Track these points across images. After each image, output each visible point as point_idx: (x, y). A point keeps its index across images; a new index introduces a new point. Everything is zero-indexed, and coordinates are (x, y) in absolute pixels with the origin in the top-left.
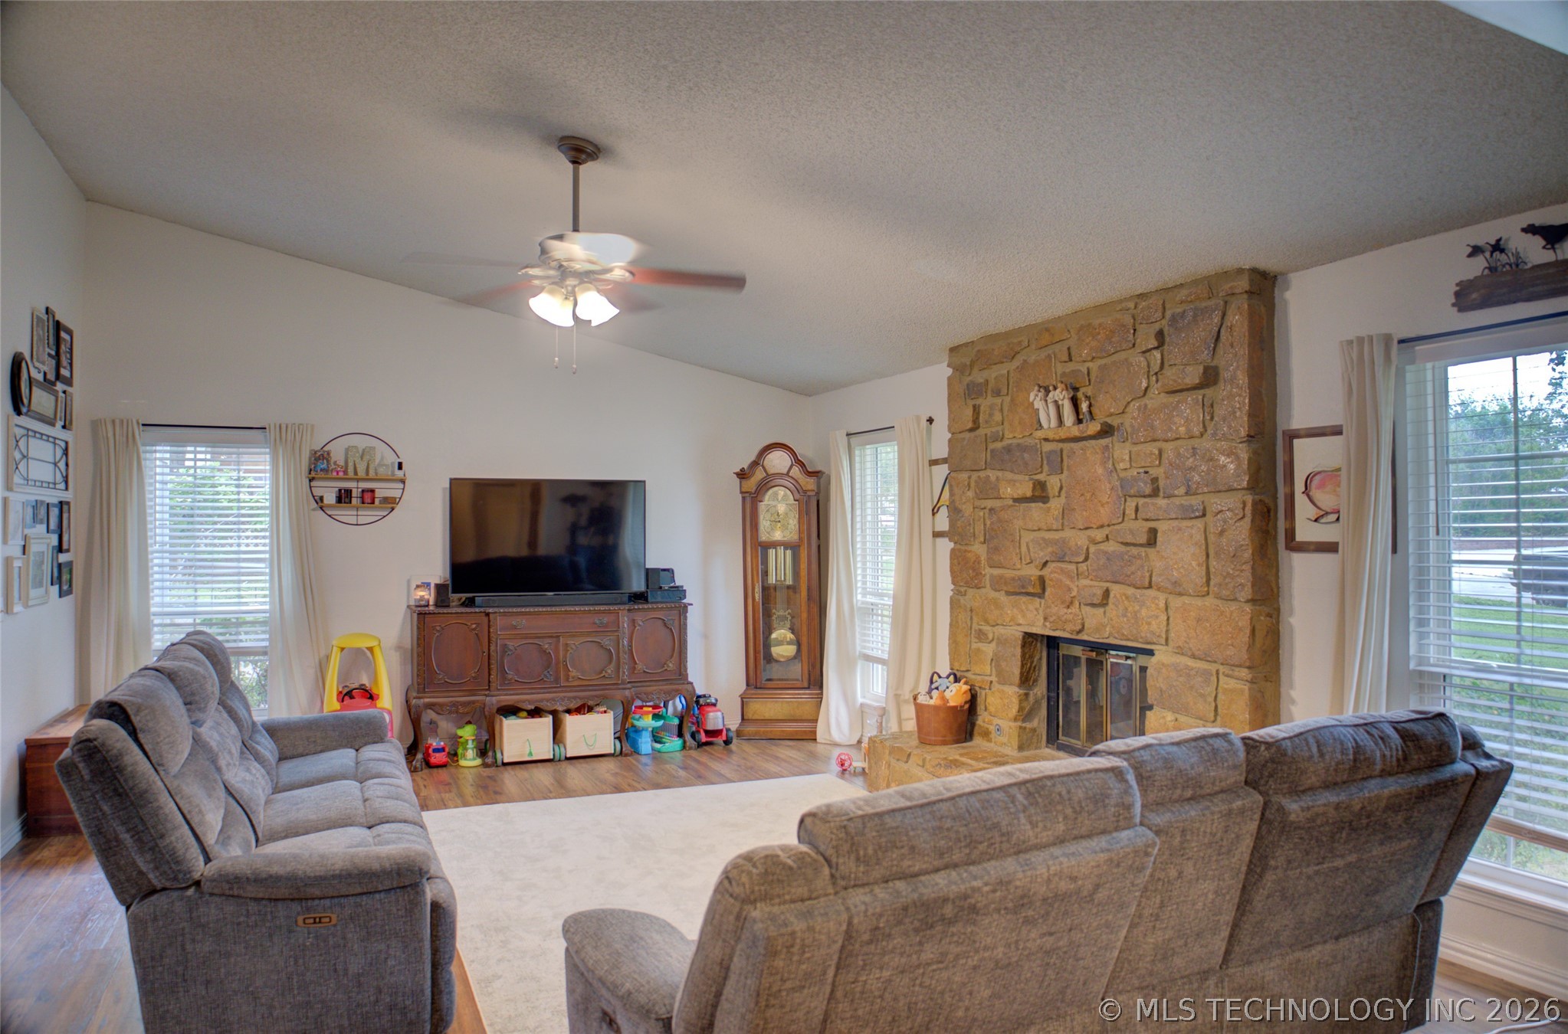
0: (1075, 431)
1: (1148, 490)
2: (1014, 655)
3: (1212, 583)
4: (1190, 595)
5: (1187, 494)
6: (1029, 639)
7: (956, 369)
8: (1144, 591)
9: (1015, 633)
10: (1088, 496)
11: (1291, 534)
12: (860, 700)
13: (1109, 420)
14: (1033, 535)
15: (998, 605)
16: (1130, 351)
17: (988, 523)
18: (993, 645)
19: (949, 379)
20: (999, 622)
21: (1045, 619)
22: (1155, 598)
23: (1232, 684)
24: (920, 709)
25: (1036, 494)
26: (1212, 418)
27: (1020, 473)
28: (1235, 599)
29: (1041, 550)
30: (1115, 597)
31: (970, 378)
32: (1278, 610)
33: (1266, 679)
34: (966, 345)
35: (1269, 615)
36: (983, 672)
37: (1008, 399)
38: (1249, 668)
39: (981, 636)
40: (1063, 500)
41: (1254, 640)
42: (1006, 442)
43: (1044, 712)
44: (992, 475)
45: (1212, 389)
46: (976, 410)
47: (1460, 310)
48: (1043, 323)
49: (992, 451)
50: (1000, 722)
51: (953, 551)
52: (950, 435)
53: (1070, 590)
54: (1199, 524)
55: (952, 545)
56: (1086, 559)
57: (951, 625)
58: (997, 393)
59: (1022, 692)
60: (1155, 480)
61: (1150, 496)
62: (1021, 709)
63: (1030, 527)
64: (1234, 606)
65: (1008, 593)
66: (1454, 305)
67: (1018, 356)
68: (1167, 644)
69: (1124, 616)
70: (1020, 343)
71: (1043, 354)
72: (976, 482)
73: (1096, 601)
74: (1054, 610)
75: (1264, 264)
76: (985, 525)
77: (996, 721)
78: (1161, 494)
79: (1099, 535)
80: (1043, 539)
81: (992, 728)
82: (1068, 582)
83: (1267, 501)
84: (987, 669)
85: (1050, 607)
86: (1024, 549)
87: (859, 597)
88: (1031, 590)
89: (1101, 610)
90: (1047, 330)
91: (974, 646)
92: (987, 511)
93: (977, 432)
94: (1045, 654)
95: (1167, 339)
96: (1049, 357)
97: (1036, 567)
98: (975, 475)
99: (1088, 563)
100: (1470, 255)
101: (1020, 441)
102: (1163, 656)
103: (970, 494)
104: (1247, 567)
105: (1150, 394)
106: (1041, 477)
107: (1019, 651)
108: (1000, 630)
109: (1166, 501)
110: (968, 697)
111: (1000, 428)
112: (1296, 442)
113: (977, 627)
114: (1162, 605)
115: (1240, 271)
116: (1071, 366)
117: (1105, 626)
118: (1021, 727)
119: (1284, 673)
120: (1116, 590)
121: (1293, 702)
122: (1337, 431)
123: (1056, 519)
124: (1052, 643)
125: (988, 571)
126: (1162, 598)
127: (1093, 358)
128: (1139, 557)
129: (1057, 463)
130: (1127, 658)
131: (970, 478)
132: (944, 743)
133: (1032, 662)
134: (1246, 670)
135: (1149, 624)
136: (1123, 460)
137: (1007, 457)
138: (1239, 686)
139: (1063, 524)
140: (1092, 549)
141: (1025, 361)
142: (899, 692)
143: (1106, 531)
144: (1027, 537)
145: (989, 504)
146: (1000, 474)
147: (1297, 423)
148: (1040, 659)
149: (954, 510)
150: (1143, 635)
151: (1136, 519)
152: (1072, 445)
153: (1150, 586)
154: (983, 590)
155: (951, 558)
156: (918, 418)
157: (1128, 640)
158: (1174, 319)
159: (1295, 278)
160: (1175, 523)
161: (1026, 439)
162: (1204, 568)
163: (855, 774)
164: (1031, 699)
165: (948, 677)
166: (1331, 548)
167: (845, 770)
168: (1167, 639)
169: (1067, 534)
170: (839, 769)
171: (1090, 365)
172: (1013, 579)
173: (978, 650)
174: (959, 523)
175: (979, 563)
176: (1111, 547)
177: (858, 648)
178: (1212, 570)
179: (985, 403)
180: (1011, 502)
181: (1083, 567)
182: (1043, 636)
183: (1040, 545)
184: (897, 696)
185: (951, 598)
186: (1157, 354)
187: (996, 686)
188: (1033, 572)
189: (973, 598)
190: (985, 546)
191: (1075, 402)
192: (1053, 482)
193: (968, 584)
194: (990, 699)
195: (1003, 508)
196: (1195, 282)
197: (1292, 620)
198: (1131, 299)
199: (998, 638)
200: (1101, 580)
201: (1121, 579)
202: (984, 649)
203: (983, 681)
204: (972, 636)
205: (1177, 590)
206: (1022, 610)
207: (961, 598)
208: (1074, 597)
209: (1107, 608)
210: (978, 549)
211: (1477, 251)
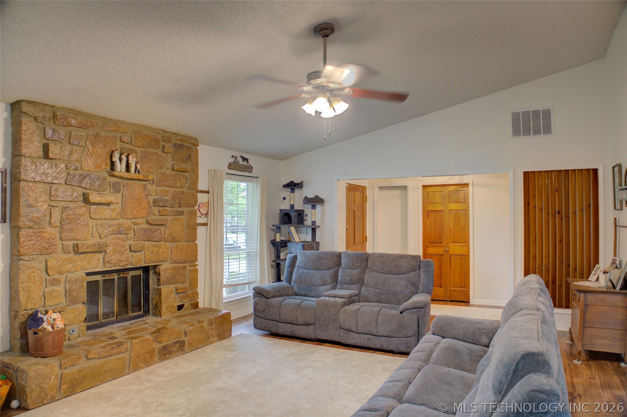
3: (186, 237)
4: (178, 242)
5: (179, 207)
8: (159, 242)
9: (82, 274)
16: (157, 150)
17: (63, 215)
18: (63, 285)
22: (165, 244)
23: (192, 268)
27: (93, 189)
36: (57, 303)
37: (84, 149)
39: (54, 282)
40: (119, 205)
42: (82, 172)
45: (188, 173)
47: (229, 168)
53: (124, 246)
54: (183, 217)
60: (168, 201)
61: (164, 207)
66: (228, 166)
67: (92, 129)
69: (152, 253)
70: (95, 122)
74: (113, 257)
76: (60, 216)
77: (70, 327)
78: (169, 206)
80: (107, 224)
84: (62, 300)
89: (140, 253)
91: (48, 289)
92: (61, 208)
95: (173, 151)
99: (133, 233)
100: (232, 157)
103: (46, 197)
104: (196, 231)
106: (107, 193)
107: (85, 284)
108: (69, 276)
109: (170, 209)
114: (168, 246)
115: (196, 139)
116: (129, 146)
117: (142, 259)
120: (147, 244)
123: (117, 214)
125: (60, 243)
127: (141, 147)
128: (158, 230)
129: (118, 188)
131: (45, 187)
134: (196, 263)
135: (163, 254)
136: (153, 192)
138: (195, 268)
139: (121, 217)
140: (136, 228)
141: (98, 133)
143: (143, 219)
145: (64, 204)
146: (75, 188)
151: (158, 215)
152: (128, 181)
153: (162, 241)
154: (55, 254)
157: (154, 262)
166: (206, 224)
168: (170, 259)
169: (121, 221)
175: (54, 239)
176: (145, 226)
180: (84, 204)
181: (130, 235)
183: (104, 226)
186: (169, 155)
187: (69, 308)
189: (46, 260)
190: (57, 229)
193: (41, 253)
195: (77, 207)
196: (183, 136)
198: (160, 130)
199: (69, 280)
200: (141, 240)
201: (151, 239)
202: (57, 289)
203: (62, 307)
204: (45, 284)
205: (174, 240)
206: (89, 261)
207: (32, 262)
208: (127, 249)
209: (143, 252)
210: (52, 230)
211: (233, 157)
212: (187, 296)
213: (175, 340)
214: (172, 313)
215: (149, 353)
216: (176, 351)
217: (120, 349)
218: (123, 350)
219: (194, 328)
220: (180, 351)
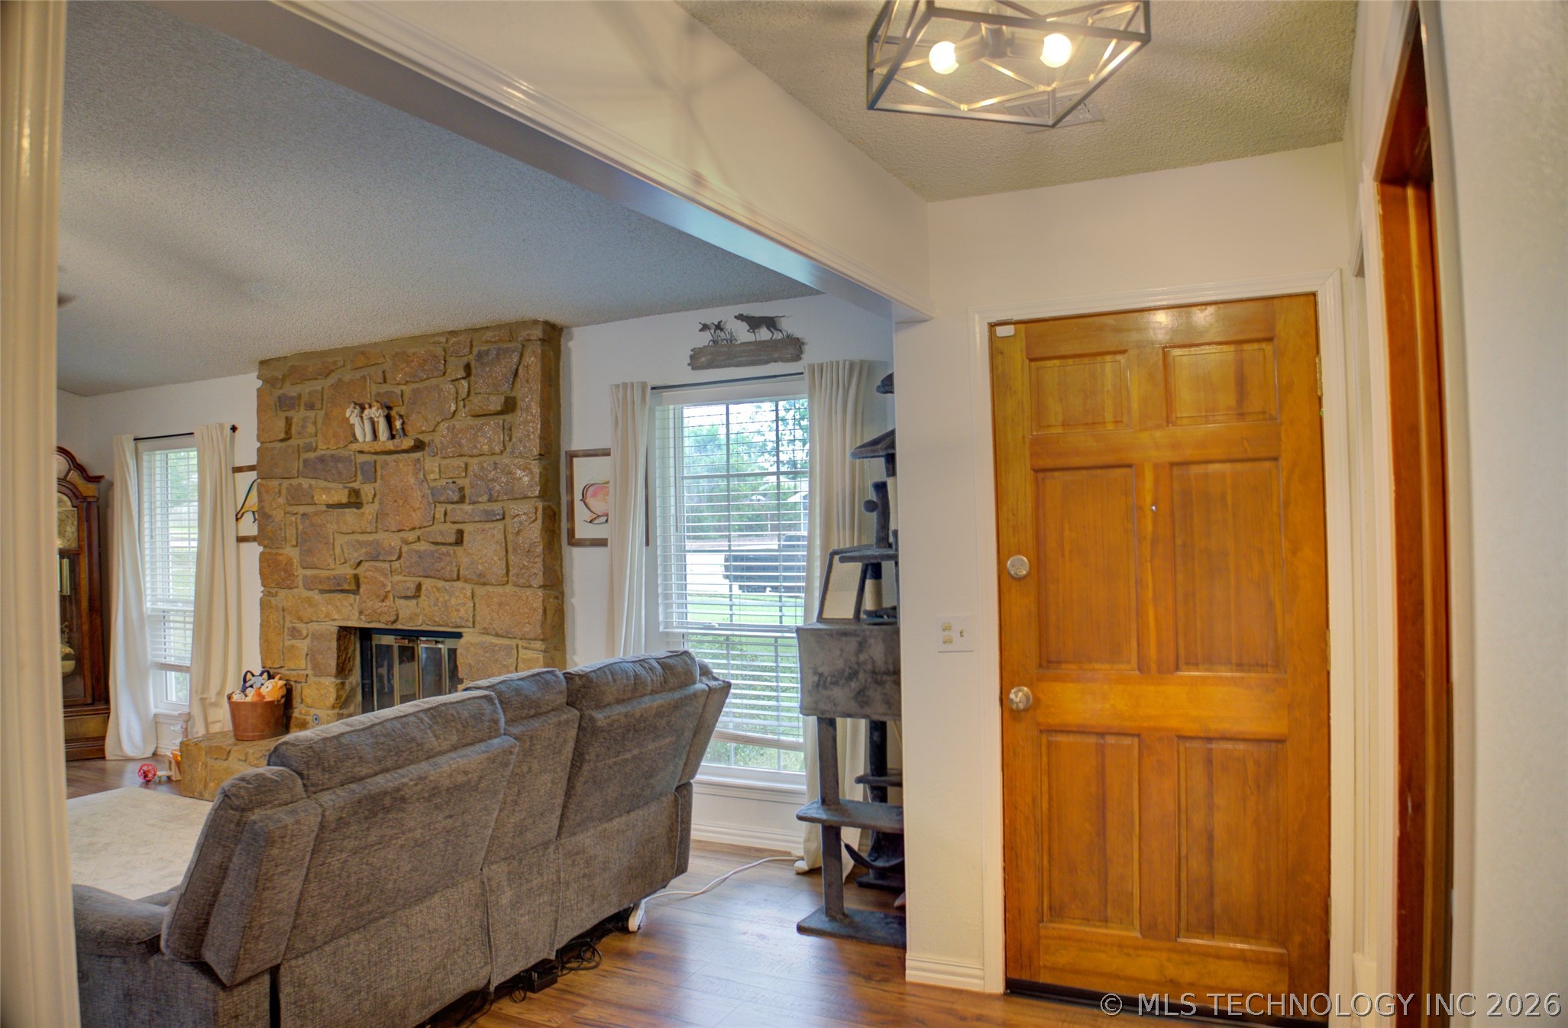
0: (390, 445)
1: (456, 498)
2: (329, 648)
3: (511, 574)
4: (493, 585)
5: (489, 501)
6: (344, 632)
7: (266, 381)
8: (453, 583)
9: (331, 628)
10: (401, 502)
11: (571, 532)
12: (153, 710)
13: (421, 437)
14: (347, 538)
15: (309, 601)
16: (440, 379)
17: (300, 527)
18: (308, 640)
19: (259, 390)
20: (314, 619)
21: (361, 613)
22: (463, 588)
23: (530, 654)
24: (235, 707)
25: (352, 500)
26: (510, 440)
27: (334, 481)
28: (530, 586)
29: (356, 551)
30: (427, 589)
31: (281, 391)
32: (562, 593)
33: (556, 648)
34: (278, 359)
35: (556, 598)
36: (298, 665)
37: (321, 414)
38: (542, 640)
39: (295, 633)
40: (376, 506)
41: (545, 618)
42: (319, 453)
43: (359, 698)
44: (305, 483)
45: (511, 415)
46: (288, 422)
47: (693, 369)
48: (359, 346)
49: (305, 461)
50: (317, 711)
51: (262, 554)
52: (258, 445)
53: (384, 585)
54: (500, 525)
55: (261, 549)
56: (399, 558)
57: (261, 626)
58: (310, 406)
59: (338, 681)
60: (462, 489)
61: (457, 502)
62: (338, 697)
63: (344, 530)
64: (529, 592)
65: (323, 592)
66: (689, 364)
67: (333, 374)
68: (474, 627)
69: (436, 605)
70: (335, 363)
71: (358, 375)
72: (287, 489)
73: (409, 594)
75: (554, 318)
76: (297, 529)
77: (313, 711)
78: (467, 501)
79: (411, 536)
80: (358, 541)
81: (308, 718)
82: (382, 579)
83: (553, 507)
84: (303, 663)
85: (365, 602)
86: (338, 550)
87: (149, 605)
88: (346, 587)
89: (414, 602)
90: (363, 353)
91: (288, 643)
92: (299, 516)
93: (289, 442)
94: (358, 646)
95: (474, 371)
96: (364, 377)
97: (351, 566)
98: (286, 483)
99: (402, 560)
100: (701, 330)
101: (333, 452)
102: (470, 636)
103: (281, 500)
104: (539, 560)
105: (457, 416)
106: (355, 485)
107: (334, 644)
108: (315, 626)
109: (471, 507)
110: (284, 692)
111: (313, 440)
112: (575, 460)
113: (290, 625)
114: (469, 594)
115: (535, 322)
116: (385, 388)
117: (418, 615)
118: (338, 714)
119: (568, 643)
120: (427, 584)
122: (606, 453)
123: (370, 523)
124: (365, 634)
125: (300, 572)
126: (468, 588)
127: (407, 382)
128: (448, 554)
129: (370, 473)
130: (437, 642)
131: (280, 485)
132: (262, 737)
133: (347, 654)
134: (540, 642)
135: (458, 610)
136: (433, 472)
137: (321, 467)
138: (535, 656)
139: (376, 527)
140: (405, 549)
141: (340, 380)
142: (204, 696)
143: (418, 532)
144: (340, 540)
145: (302, 509)
146: (313, 482)
147: (575, 446)
148: (354, 650)
149: (263, 516)
150: (453, 620)
151: (445, 522)
152: (386, 457)
153: (458, 579)
154: (295, 590)
155: (260, 562)
156: (221, 426)
157: (440, 625)
158: (480, 356)
159: (576, 331)
160: (480, 525)
161: (339, 451)
162: (504, 562)
163: (160, 783)
164: (347, 687)
165: (261, 675)
166: (602, 543)
167: (149, 781)
168: (474, 623)
169: (380, 536)
170: (141, 780)
171: (404, 388)
172: (328, 578)
173: (292, 646)
174: (269, 528)
175: (291, 564)
176: (423, 546)
177: (150, 657)
178: (511, 563)
179: (297, 416)
180: (324, 508)
181: (396, 565)
182: (355, 628)
183: (354, 546)
184: (203, 700)
185: (261, 599)
186: (465, 383)
187: (312, 679)
188: (348, 571)
189: (284, 598)
190: (298, 549)
191: (389, 419)
192: (367, 490)
193: (280, 586)
194: (307, 692)
195: (316, 514)
196: (499, 327)
197: (573, 600)
198: (442, 334)
199: (313, 634)
200: (414, 575)
201: (432, 574)
202: (298, 645)
203: (299, 675)
204: (285, 634)
205: (482, 581)
206: (337, 607)
207: (272, 599)
208: (389, 592)
209: (420, 600)
210: (291, 552)
211: (705, 327)
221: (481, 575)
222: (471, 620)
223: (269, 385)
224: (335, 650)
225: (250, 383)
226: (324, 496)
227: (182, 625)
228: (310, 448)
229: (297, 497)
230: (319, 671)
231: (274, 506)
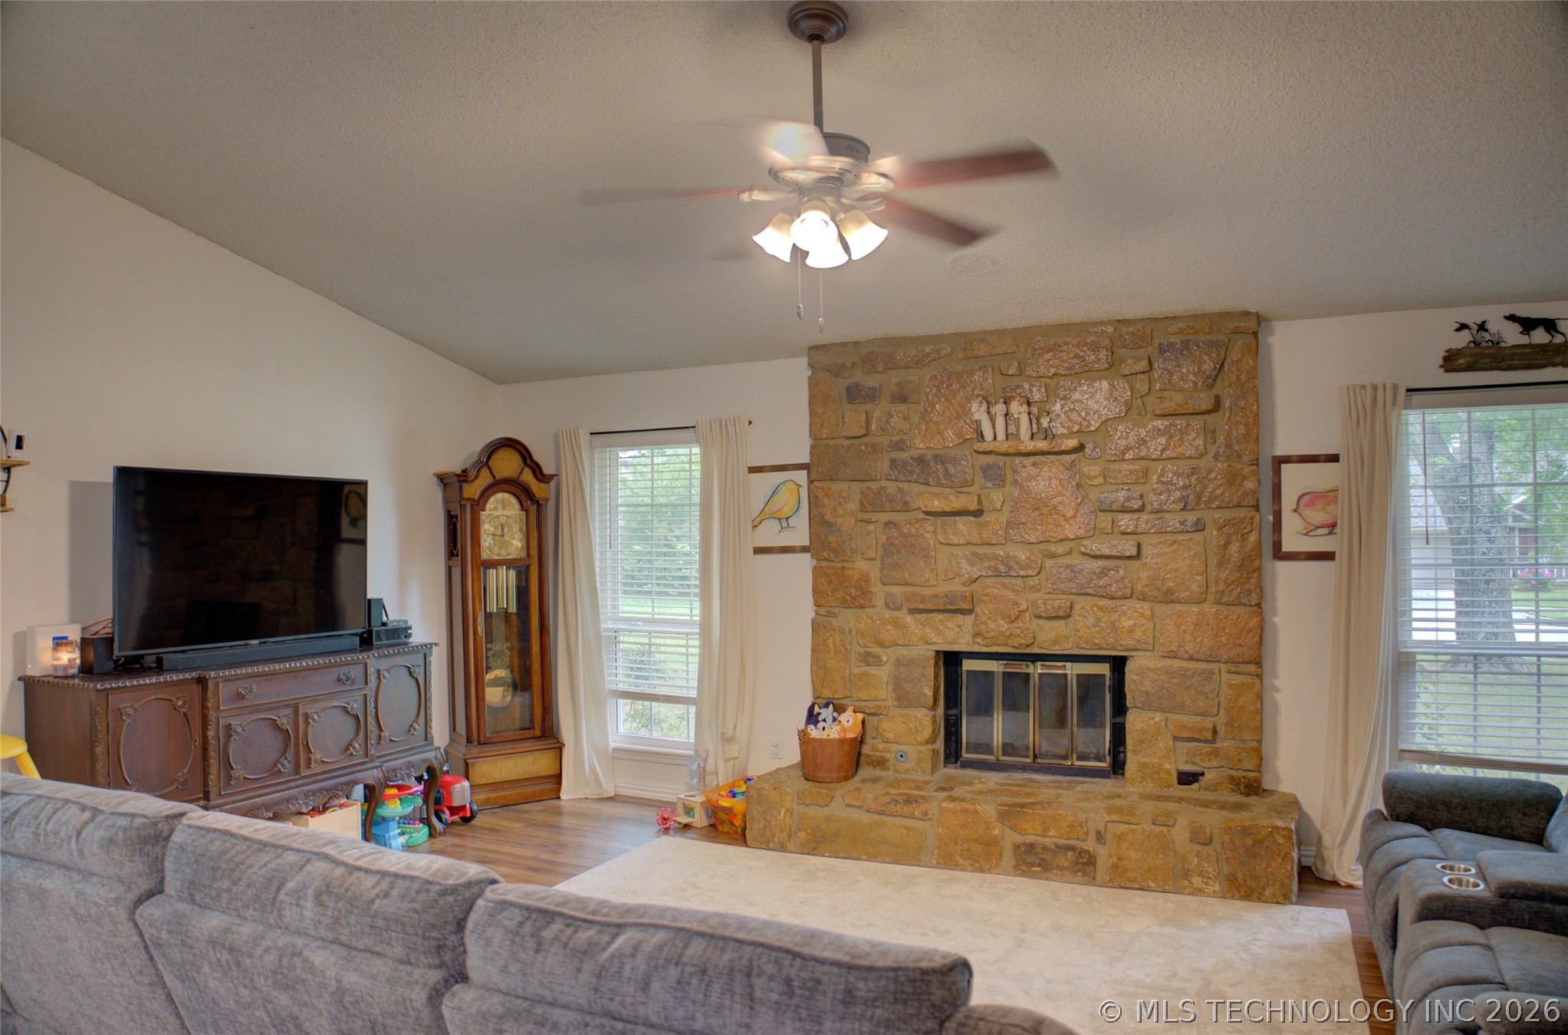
1: (1131, 506)
2: (923, 675)
3: (1213, 590)
4: (1183, 602)
5: (1183, 509)
6: (938, 656)
7: (821, 369)
8: (1123, 602)
9: (927, 652)
10: (1045, 511)
11: (1277, 545)
13: (1077, 437)
14: (958, 550)
15: (896, 624)
16: (1107, 372)
17: (883, 538)
18: (890, 667)
19: (813, 380)
20: (899, 642)
21: (975, 635)
22: (1138, 607)
23: (1240, 679)
24: (806, 743)
26: (1214, 442)
27: (940, 485)
28: (1241, 604)
29: (970, 566)
30: (1083, 609)
31: (849, 381)
34: (845, 345)
36: (873, 697)
37: (915, 408)
38: (1257, 663)
39: (868, 659)
40: (1006, 513)
41: (1256, 640)
42: (915, 453)
44: (893, 487)
45: (1216, 415)
46: (865, 416)
47: (1447, 371)
48: (977, 333)
49: (893, 461)
50: (904, 748)
51: (817, 568)
52: (813, 442)
53: (1016, 603)
54: (1198, 537)
55: (816, 562)
56: (1040, 573)
57: (813, 650)
58: (899, 400)
60: (1143, 496)
61: (1132, 511)
62: (931, 732)
63: (954, 542)
64: (1241, 611)
65: (913, 611)
66: (1441, 366)
67: (934, 363)
68: (1153, 650)
69: (1097, 626)
70: (940, 350)
71: (974, 365)
72: (862, 493)
73: (1054, 614)
74: (992, 625)
76: (877, 539)
77: (894, 747)
78: (1150, 509)
79: (1059, 549)
80: (975, 554)
81: (888, 755)
82: (1013, 597)
84: (882, 693)
85: (984, 623)
86: (942, 564)
88: (955, 606)
89: (1063, 622)
91: (856, 671)
92: (880, 524)
93: (866, 440)
94: (943, 672)
95: (1156, 365)
96: (987, 368)
97: (962, 583)
98: (857, 487)
99: (1043, 574)
100: (1458, 330)
101: (937, 452)
102: (1143, 661)
103: (853, 506)
105: (1135, 414)
106: (975, 490)
107: (931, 672)
108: (900, 651)
109: (1155, 516)
111: (904, 437)
112: (1283, 466)
113: (861, 650)
114: (1148, 613)
115: (1248, 313)
116: (1019, 381)
117: (1068, 638)
118: (930, 750)
120: (1081, 603)
121: (1277, 689)
122: (1334, 458)
123: (995, 533)
124: (951, 660)
125: (879, 591)
126: (1145, 608)
127: (1054, 374)
128: (1116, 569)
129: (995, 477)
130: (1061, 667)
131: (850, 488)
133: (938, 683)
135: (1132, 632)
136: (1096, 476)
137: (918, 468)
138: (1248, 681)
139: (1006, 538)
140: (1049, 563)
141: (947, 370)
143: (1069, 545)
144: (947, 552)
145: (884, 517)
146: (905, 486)
147: (1285, 450)
148: (941, 677)
149: (819, 522)
150: (1118, 643)
151: (1113, 532)
152: (1023, 459)
153: (1131, 597)
154: (870, 610)
155: (814, 577)
157: (1102, 649)
158: (1165, 348)
159: (1278, 326)
160: (1165, 538)
161: (947, 450)
162: (1205, 577)
165: (827, 707)
166: (1328, 556)
168: (1153, 646)
169: (1012, 549)
171: (1050, 381)
172: (924, 596)
173: (866, 674)
174: (830, 538)
175: (866, 580)
176: (1077, 560)
178: (1212, 579)
180: (923, 516)
181: (1036, 580)
183: (969, 560)
185: (815, 620)
186: (1147, 378)
187: (894, 711)
188: (956, 588)
189: (848, 618)
190: (878, 563)
192: (993, 496)
193: (844, 604)
194: (887, 726)
195: (909, 522)
196: (1195, 317)
197: (1276, 620)
198: (1109, 322)
199: (897, 660)
200: (1063, 593)
201: (1091, 591)
202: (875, 672)
203: (878, 707)
204: (853, 660)
205: (1168, 597)
206: (938, 629)
207: (833, 620)
208: (1024, 611)
209: (1069, 619)
210: (865, 566)
211: (1463, 327)
212: (1215, 753)
213: (1062, 842)
214: (1161, 786)
215: (981, 843)
216: (1066, 868)
217: (912, 810)
218: (916, 814)
219: (1132, 830)
220: (1080, 874)
221: (1169, 591)
222: (1151, 642)
223: (828, 373)
224: (932, 678)
225: (797, 373)
226: (936, 503)
227: (683, 650)
228: (899, 446)
229: (872, 503)
230: (903, 699)
231: (841, 512)
